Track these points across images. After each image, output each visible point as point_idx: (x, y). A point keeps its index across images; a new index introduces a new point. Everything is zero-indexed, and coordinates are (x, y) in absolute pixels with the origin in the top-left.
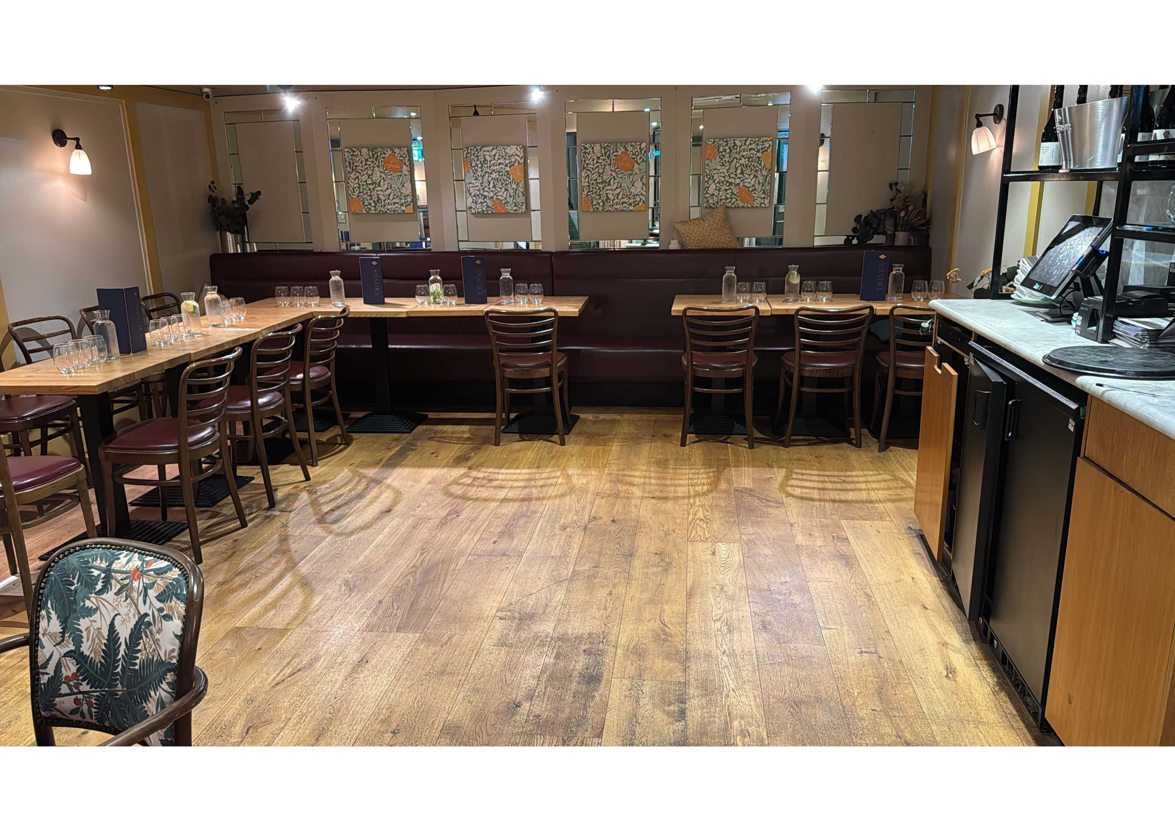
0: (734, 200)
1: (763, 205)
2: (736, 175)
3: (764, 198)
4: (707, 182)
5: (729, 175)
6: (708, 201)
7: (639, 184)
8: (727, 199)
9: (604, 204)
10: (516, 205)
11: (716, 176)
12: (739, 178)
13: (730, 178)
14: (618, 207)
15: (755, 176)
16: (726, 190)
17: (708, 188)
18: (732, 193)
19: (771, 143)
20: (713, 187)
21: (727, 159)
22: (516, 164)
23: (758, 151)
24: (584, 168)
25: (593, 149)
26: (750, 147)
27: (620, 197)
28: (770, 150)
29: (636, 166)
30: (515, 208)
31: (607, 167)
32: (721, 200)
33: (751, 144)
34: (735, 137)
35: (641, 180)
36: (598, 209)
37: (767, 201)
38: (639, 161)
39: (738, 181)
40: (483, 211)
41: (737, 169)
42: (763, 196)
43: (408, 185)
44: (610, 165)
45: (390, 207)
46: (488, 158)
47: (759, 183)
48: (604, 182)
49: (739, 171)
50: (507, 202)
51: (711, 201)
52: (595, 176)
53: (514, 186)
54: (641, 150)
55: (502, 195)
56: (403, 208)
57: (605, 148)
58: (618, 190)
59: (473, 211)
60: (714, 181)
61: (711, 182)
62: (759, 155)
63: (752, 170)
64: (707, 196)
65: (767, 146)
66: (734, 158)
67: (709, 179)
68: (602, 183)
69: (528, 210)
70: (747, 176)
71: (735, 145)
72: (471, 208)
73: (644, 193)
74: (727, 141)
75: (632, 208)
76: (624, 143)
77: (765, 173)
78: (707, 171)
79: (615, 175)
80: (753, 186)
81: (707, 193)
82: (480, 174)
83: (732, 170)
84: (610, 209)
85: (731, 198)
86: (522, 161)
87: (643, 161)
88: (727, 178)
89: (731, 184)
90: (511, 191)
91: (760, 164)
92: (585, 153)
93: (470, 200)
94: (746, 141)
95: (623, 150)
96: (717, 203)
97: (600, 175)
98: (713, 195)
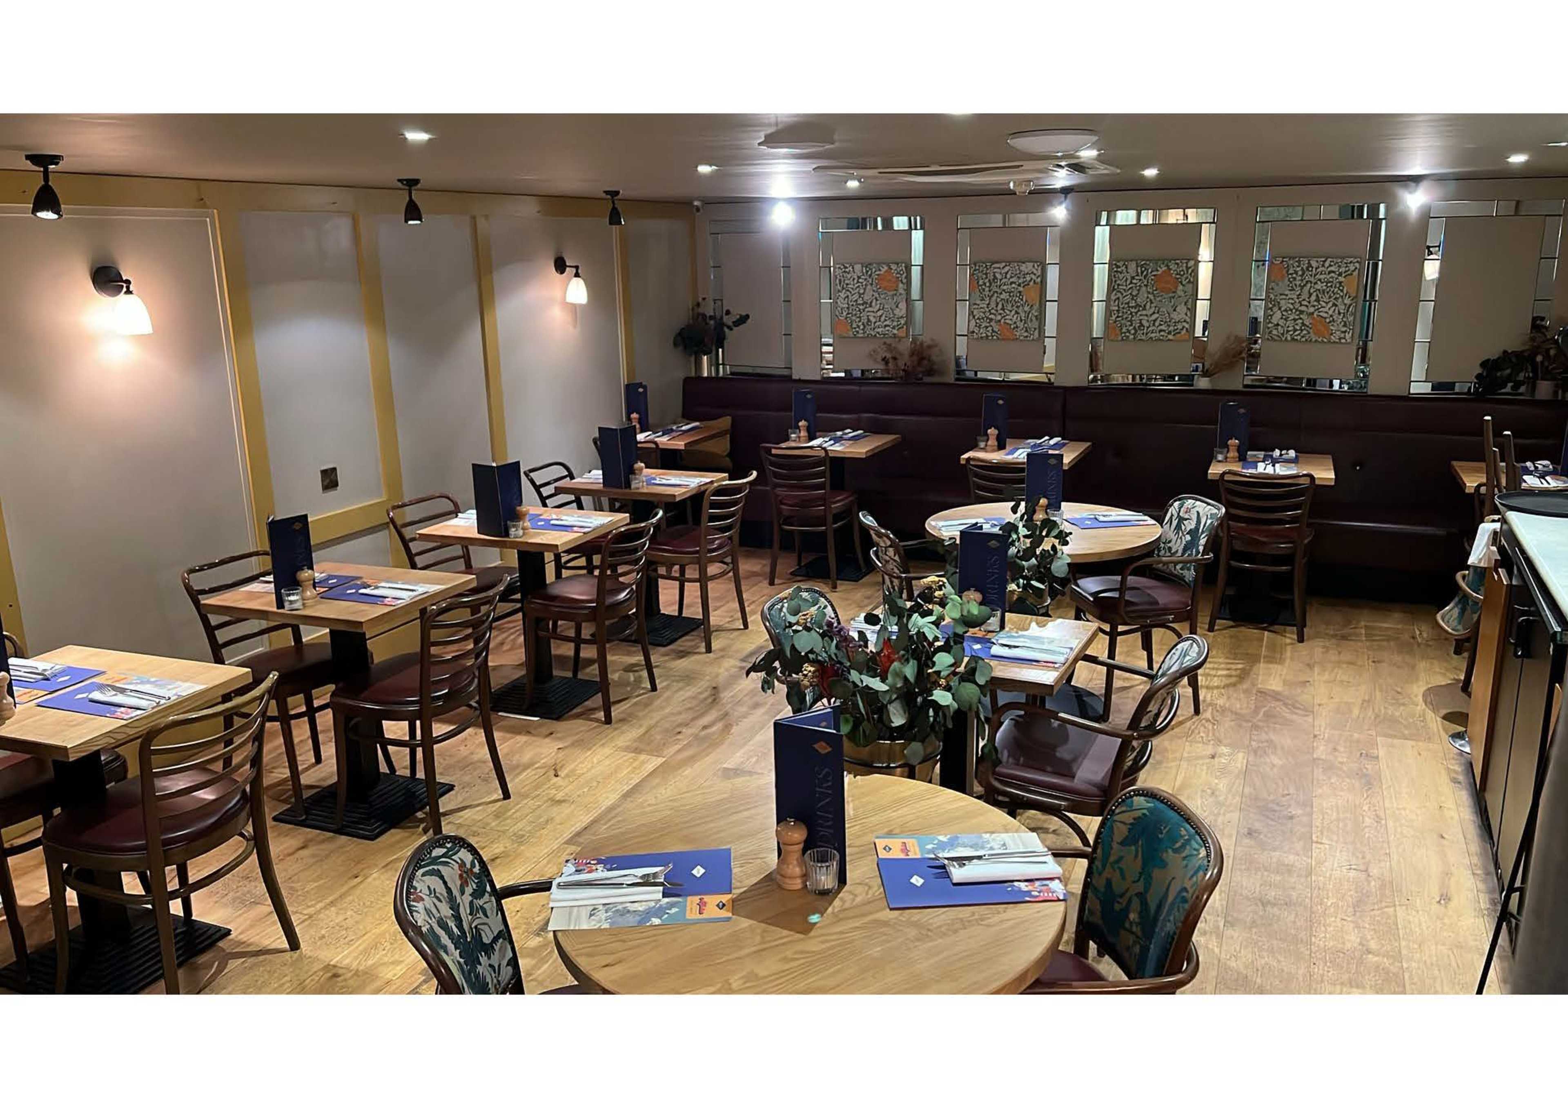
0: (1305, 332)
1: (1343, 341)
2: (1309, 302)
3: (1345, 332)
4: (1271, 309)
5: (1300, 302)
6: (1270, 332)
7: (1181, 309)
8: (1295, 330)
9: (1136, 331)
10: (1026, 331)
11: (1283, 302)
12: (1314, 306)
13: (1301, 305)
14: (1153, 335)
15: (1335, 305)
16: (1295, 320)
17: (1271, 316)
18: (1303, 324)
19: (1357, 265)
20: (1278, 314)
21: (1298, 283)
22: (1032, 283)
23: (1340, 274)
24: (1114, 289)
25: (1126, 267)
26: (1330, 269)
27: (1157, 324)
28: (1356, 273)
29: (1181, 287)
30: (1026, 334)
31: (1144, 288)
32: (1288, 331)
33: (1330, 266)
34: (1309, 257)
35: (1185, 304)
36: (1128, 337)
37: (1348, 336)
38: (1184, 283)
39: (1312, 310)
40: (987, 336)
41: (1310, 295)
42: (1344, 329)
43: (903, 305)
44: (1146, 286)
45: (880, 330)
46: (998, 276)
47: (1339, 313)
48: (1138, 306)
49: (1313, 298)
50: (1017, 327)
51: (1275, 332)
52: (1127, 299)
53: (1027, 308)
54: (1188, 268)
55: (1011, 318)
56: (895, 331)
57: (1142, 266)
58: (1156, 316)
59: (975, 336)
60: (1280, 309)
61: (1275, 309)
62: (1341, 279)
63: (1330, 297)
64: (1270, 325)
65: (1352, 268)
66: (1307, 282)
67: (1274, 305)
68: (1135, 307)
69: (1042, 336)
70: (1324, 304)
71: (1310, 265)
72: (973, 332)
73: (1188, 320)
74: (1299, 262)
75: (1170, 337)
76: (1166, 261)
77: (1347, 301)
78: (1272, 296)
79: (1151, 296)
80: (1331, 316)
81: (1270, 322)
82: (987, 293)
83: (1305, 295)
84: (1143, 337)
85: (1302, 330)
86: (1039, 280)
87: (1189, 282)
88: (1297, 306)
89: (1302, 312)
90: (1023, 315)
91: (1342, 291)
92: (1116, 271)
93: (973, 323)
94: (1324, 261)
95: (1165, 268)
96: (1283, 334)
97: (1133, 297)
98: (1278, 325)
